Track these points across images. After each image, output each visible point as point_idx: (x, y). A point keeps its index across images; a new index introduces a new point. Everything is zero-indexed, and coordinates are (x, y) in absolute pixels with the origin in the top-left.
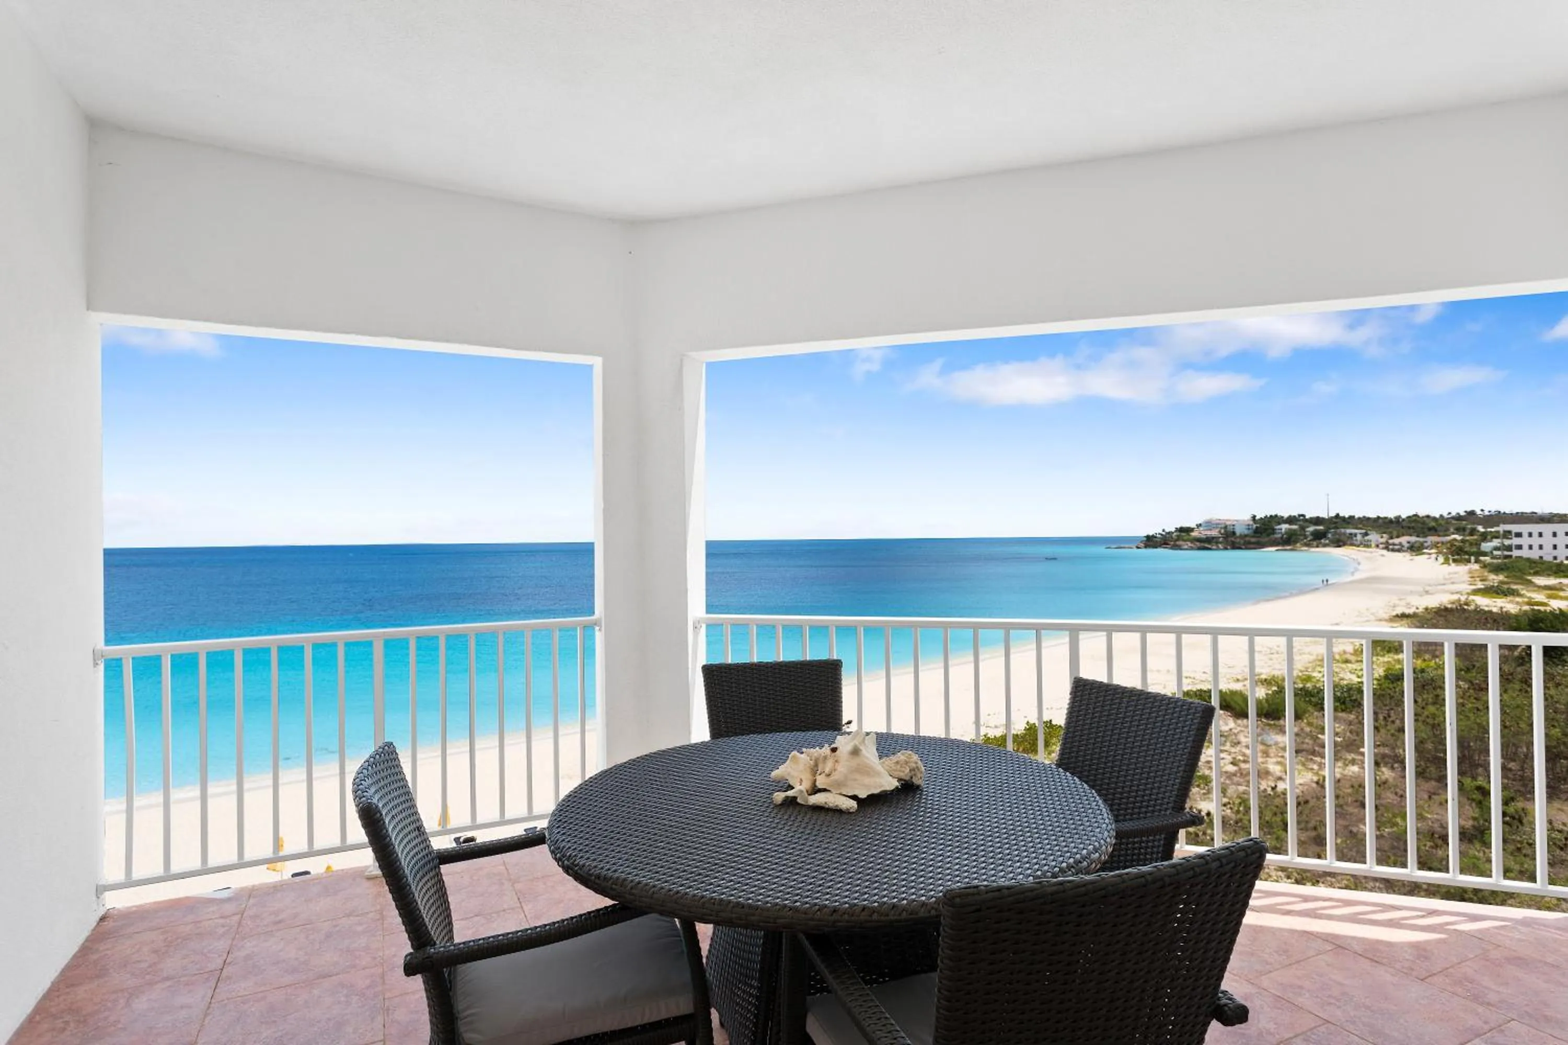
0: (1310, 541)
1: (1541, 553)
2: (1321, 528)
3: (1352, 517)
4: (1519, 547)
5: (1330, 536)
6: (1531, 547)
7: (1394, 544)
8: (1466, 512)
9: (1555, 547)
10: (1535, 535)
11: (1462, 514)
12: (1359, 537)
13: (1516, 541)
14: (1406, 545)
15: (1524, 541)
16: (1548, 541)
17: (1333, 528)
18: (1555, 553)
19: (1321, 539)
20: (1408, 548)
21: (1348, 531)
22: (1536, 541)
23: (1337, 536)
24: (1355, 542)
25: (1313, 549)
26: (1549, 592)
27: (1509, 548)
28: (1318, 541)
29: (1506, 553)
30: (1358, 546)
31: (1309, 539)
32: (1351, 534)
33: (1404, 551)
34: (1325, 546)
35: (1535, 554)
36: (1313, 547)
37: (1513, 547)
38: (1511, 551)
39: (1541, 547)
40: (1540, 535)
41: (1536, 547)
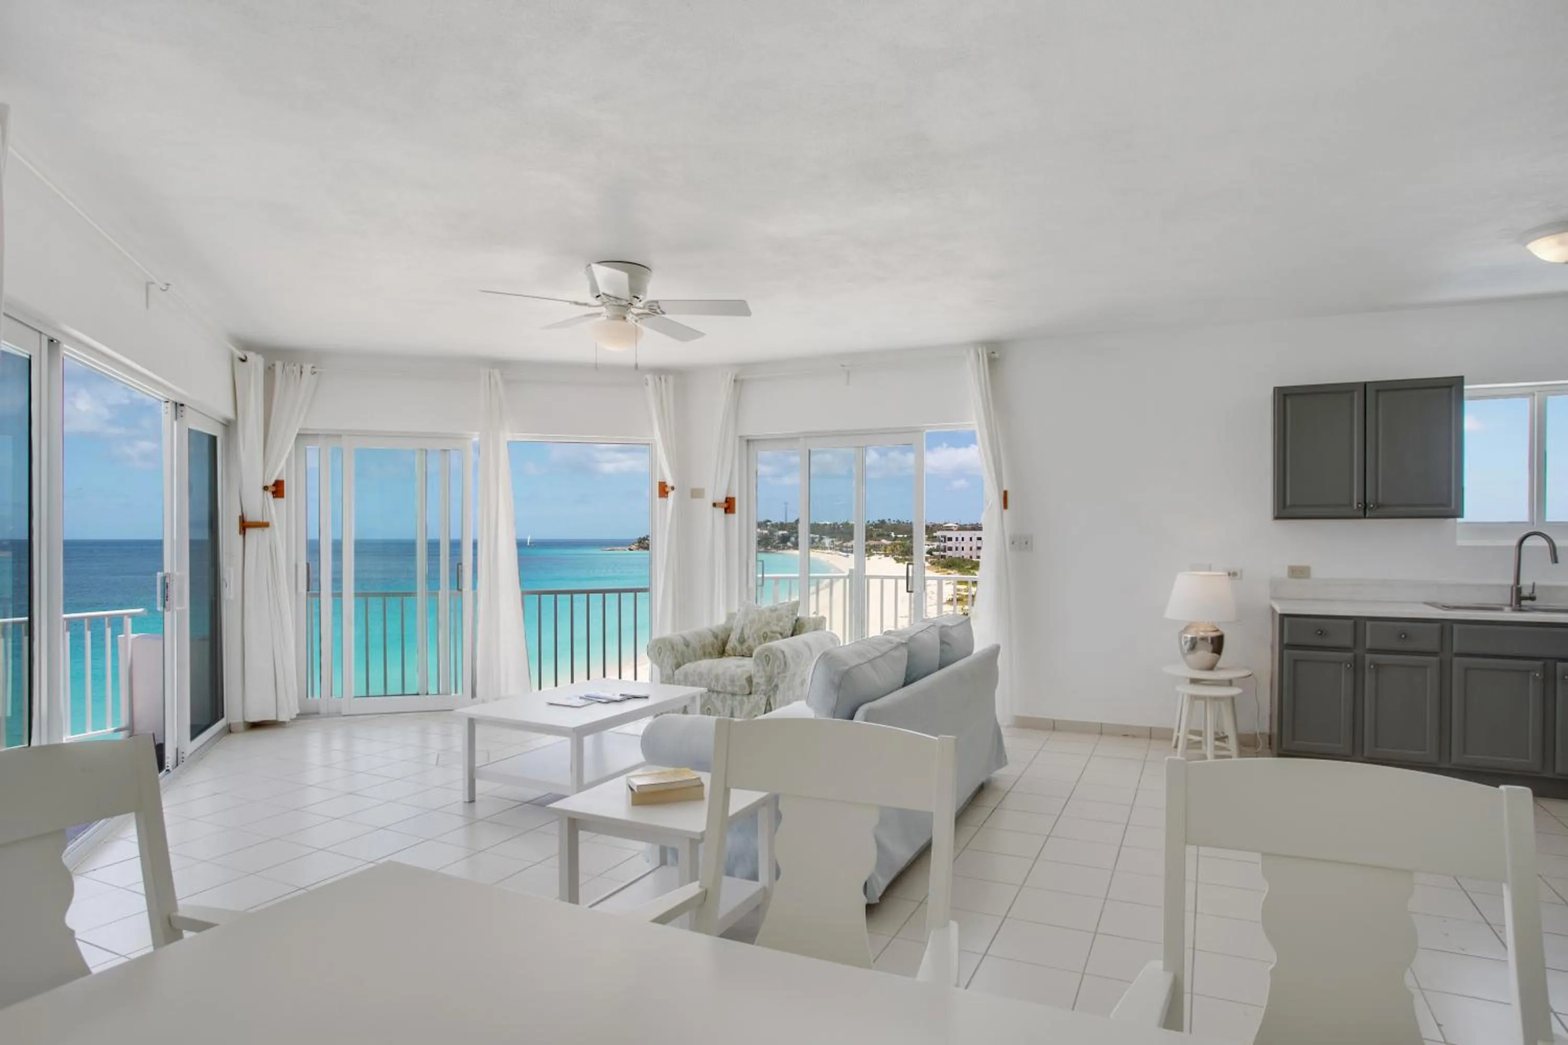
0: (778, 543)
2: (785, 532)
7: (847, 547)
8: (879, 521)
11: (877, 522)
13: (949, 544)
25: (781, 551)
31: (777, 542)
34: (789, 548)
36: (780, 550)
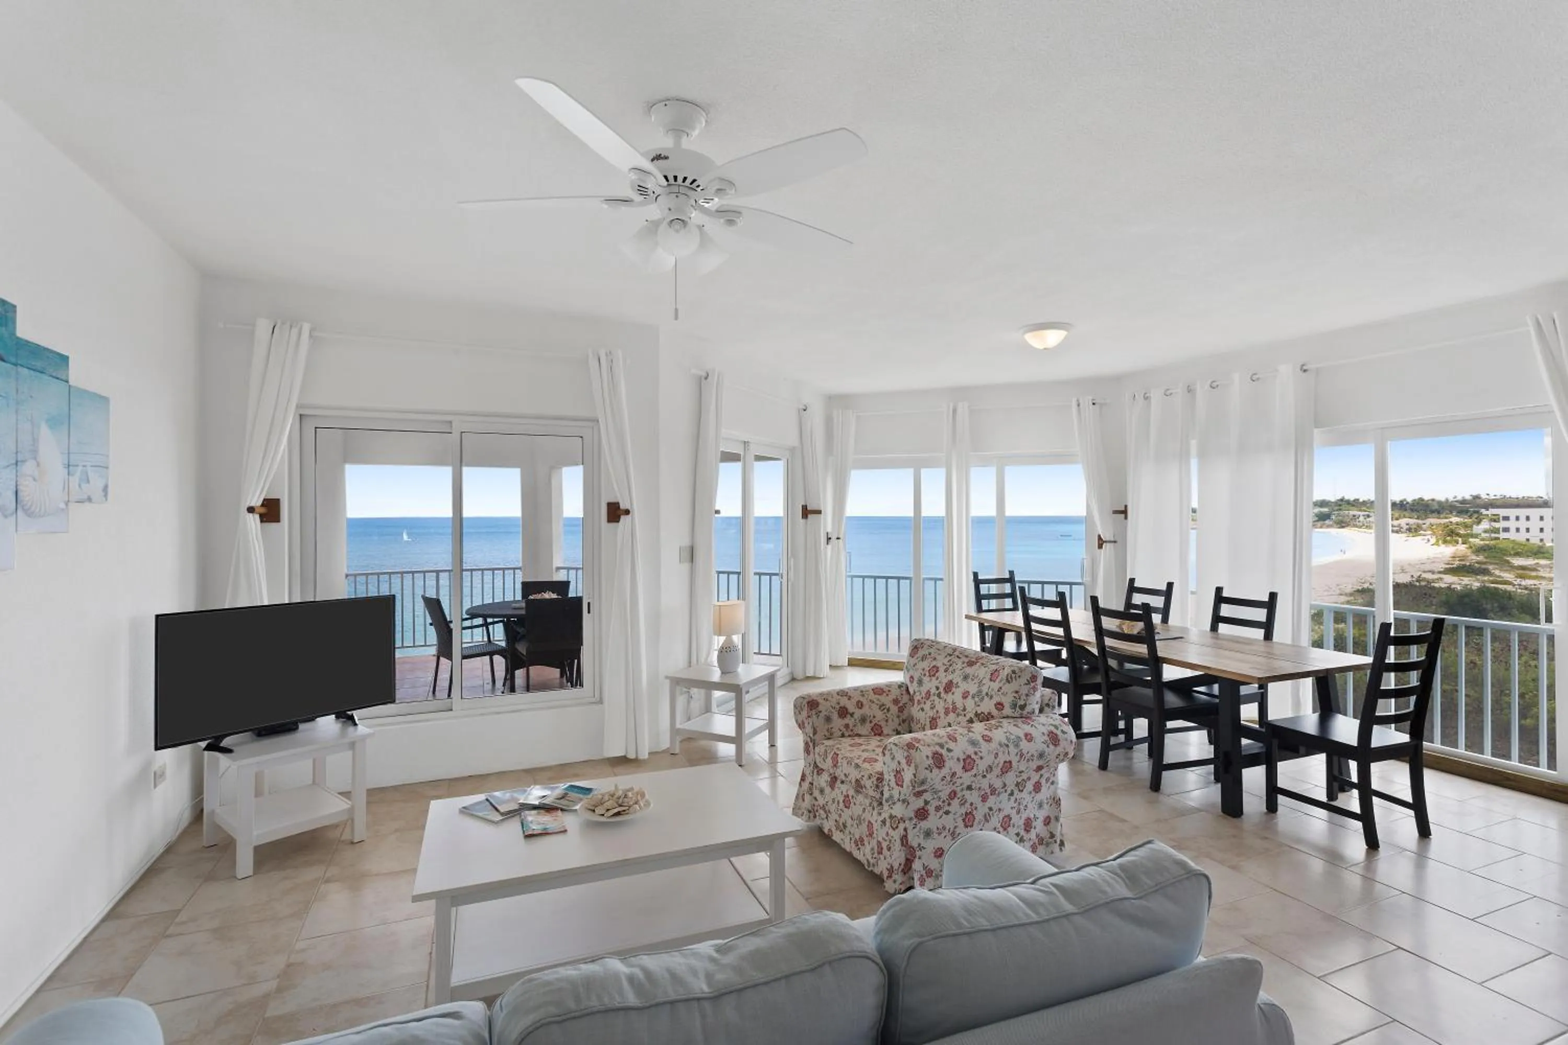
1: (1528, 536)
3: (1356, 500)
4: (1506, 530)
5: (1333, 517)
6: (1518, 530)
9: (1542, 530)
10: (1523, 518)
12: (1361, 519)
14: (1405, 527)
15: (1512, 524)
16: (1535, 524)
17: (1337, 510)
18: (1542, 535)
19: (1325, 520)
20: (1407, 530)
21: (1352, 513)
22: (1523, 524)
23: (1340, 518)
24: (1358, 524)
26: (1520, 572)
27: (1497, 531)
28: (1322, 522)
29: (1493, 535)
30: (1361, 527)
32: (1354, 516)
33: (1402, 533)
35: (1521, 537)
37: (1501, 530)
38: (1499, 533)
39: (1528, 530)
40: (1528, 518)
41: (1523, 530)
